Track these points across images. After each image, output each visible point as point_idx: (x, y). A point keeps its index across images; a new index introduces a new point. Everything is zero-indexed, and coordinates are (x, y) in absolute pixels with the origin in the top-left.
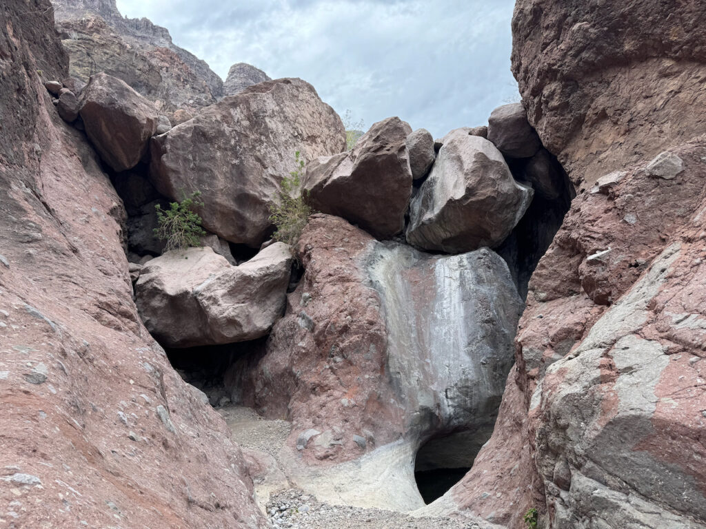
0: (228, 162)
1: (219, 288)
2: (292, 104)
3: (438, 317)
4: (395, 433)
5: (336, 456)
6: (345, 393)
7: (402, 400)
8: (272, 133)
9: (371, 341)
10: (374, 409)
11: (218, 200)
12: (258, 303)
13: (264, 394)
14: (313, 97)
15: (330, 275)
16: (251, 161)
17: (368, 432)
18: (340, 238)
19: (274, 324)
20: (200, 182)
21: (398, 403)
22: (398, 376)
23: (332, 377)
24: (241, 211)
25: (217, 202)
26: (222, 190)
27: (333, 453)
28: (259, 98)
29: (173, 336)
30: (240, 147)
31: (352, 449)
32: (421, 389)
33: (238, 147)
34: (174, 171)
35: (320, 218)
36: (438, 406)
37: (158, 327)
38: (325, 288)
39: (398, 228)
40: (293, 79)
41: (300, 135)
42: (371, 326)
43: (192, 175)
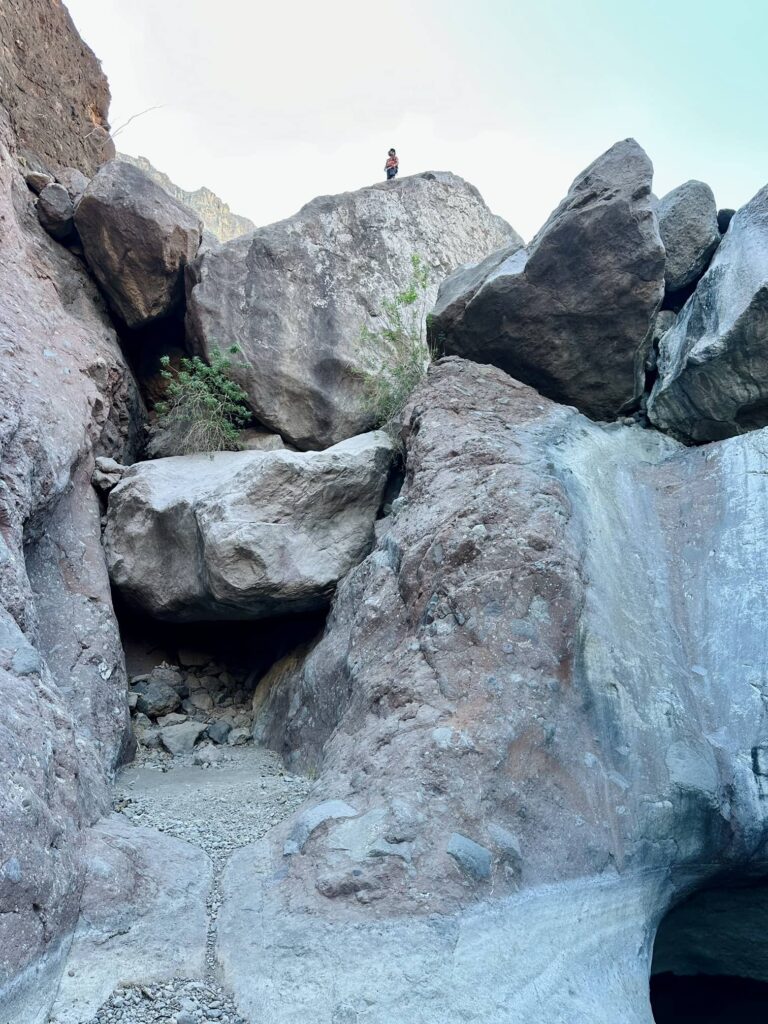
0: (307, 303)
1: (234, 491)
2: (435, 212)
3: (731, 562)
4: (590, 852)
5: (378, 893)
6: (450, 713)
7: (617, 761)
8: (391, 256)
9: (537, 591)
10: (533, 772)
11: (284, 369)
12: (312, 528)
13: (300, 722)
14: (475, 205)
15: (454, 454)
16: (349, 303)
17: (501, 833)
18: (490, 396)
19: (341, 578)
20: (255, 334)
21: (608, 769)
22: (611, 694)
23: (421, 671)
24: (324, 392)
25: (281, 372)
26: (293, 350)
27: (373, 882)
28: (372, 197)
29: (159, 593)
30: (331, 278)
31: (439, 879)
32: (678, 738)
33: (328, 278)
34: (209, 312)
35: (453, 362)
36: (730, 792)
37: (135, 574)
38: (436, 479)
39: (629, 392)
40: (438, 173)
41: (445, 265)
42: (539, 554)
43: (241, 321)
